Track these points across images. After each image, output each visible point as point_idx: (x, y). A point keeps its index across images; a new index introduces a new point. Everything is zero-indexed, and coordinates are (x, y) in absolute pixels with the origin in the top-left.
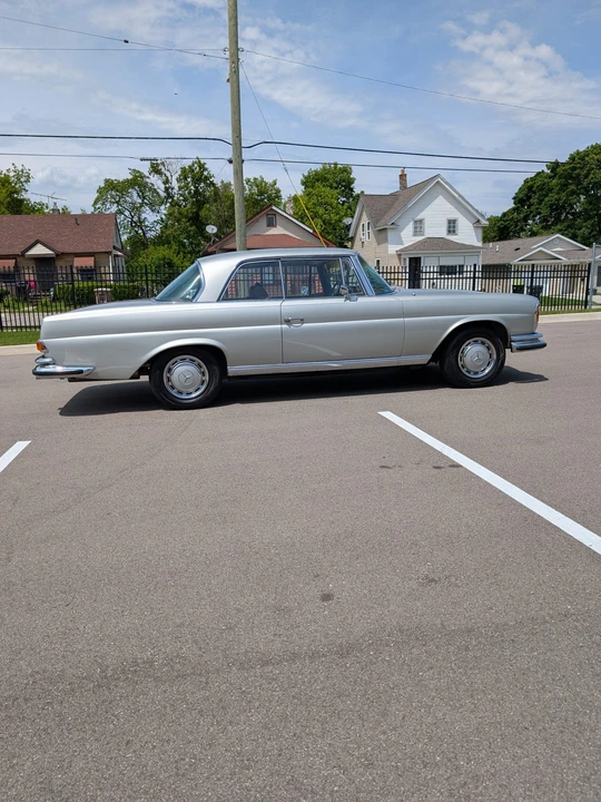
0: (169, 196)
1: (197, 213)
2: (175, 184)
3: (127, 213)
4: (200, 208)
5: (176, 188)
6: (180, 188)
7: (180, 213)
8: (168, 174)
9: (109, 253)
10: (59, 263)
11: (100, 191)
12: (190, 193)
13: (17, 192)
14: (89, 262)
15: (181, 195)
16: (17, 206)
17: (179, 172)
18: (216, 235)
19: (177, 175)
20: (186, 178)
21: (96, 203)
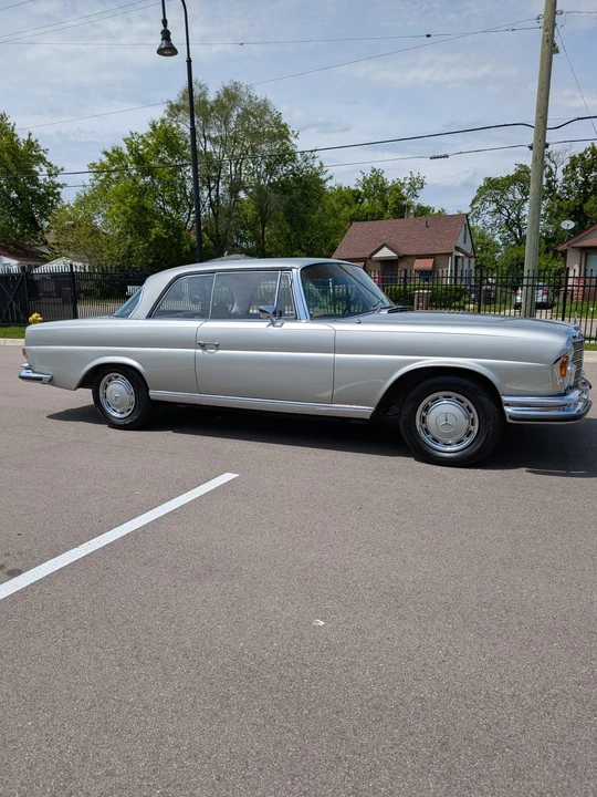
0: (552, 189)
1: (581, 206)
2: (560, 176)
3: (505, 212)
4: (585, 201)
5: (561, 180)
6: (565, 180)
7: (560, 208)
8: (553, 166)
9: (450, 254)
10: (402, 266)
11: (481, 191)
12: (576, 184)
13: (404, 199)
14: (427, 264)
15: (565, 188)
16: (401, 210)
17: (568, 162)
18: (573, 231)
19: (563, 166)
20: (574, 168)
21: (473, 202)
